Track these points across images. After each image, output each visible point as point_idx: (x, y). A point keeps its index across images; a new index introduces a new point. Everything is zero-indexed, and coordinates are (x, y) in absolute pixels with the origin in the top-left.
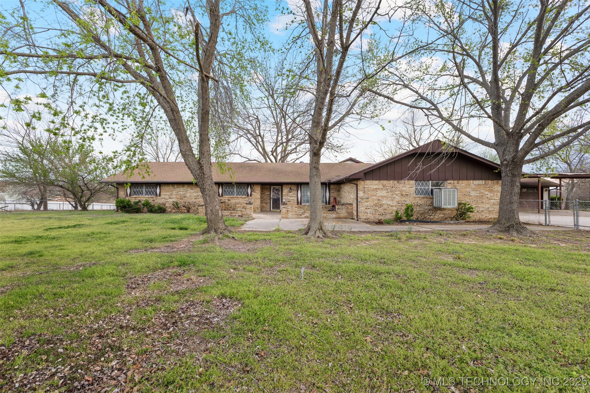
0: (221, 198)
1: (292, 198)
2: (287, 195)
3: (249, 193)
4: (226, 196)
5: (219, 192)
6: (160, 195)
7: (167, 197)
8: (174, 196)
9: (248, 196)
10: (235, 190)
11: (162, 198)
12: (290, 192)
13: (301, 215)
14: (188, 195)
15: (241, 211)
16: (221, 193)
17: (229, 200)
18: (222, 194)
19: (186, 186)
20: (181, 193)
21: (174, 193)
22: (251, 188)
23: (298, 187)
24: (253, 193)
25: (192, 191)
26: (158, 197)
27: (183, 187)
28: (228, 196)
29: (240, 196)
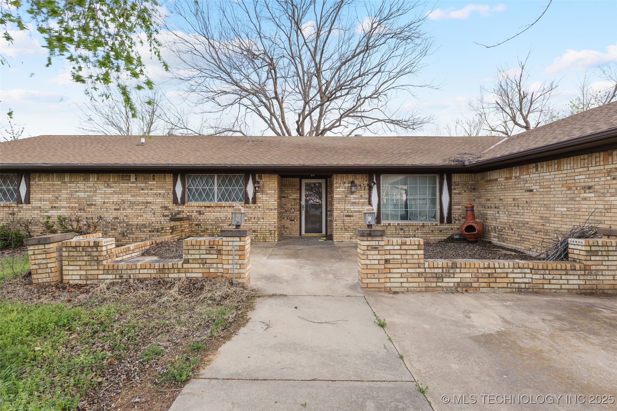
0: (181, 208)
1: (357, 208)
2: (344, 200)
3: (251, 196)
4: (193, 203)
5: (174, 193)
6: (28, 201)
7: (46, 205)
8: (64, 204)
9: (247, 201)
10: (216, 188)
11: (34, 209)
12: (352, 193)
13: (439, 277)
14: (98, 199)
15: (204, 262)
16: (179, 195)
17: (200, 213)
18: (183, 198)
19: (93, 178)
20: (81, 195)
21: (64, 194)
22: (254, 182)
23: (371, 180)
24: (259, 195)
25: (109, 190)
26: (25, 206)
27: (86, 180)
28: (197, 204)
29: (228, 204)
